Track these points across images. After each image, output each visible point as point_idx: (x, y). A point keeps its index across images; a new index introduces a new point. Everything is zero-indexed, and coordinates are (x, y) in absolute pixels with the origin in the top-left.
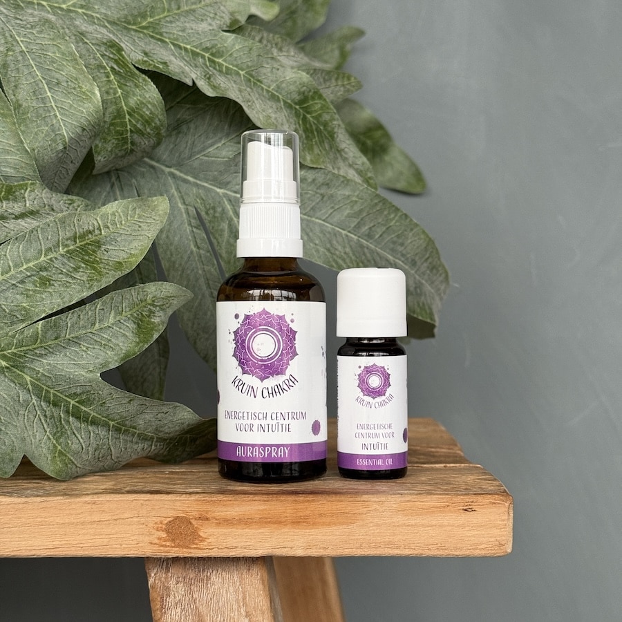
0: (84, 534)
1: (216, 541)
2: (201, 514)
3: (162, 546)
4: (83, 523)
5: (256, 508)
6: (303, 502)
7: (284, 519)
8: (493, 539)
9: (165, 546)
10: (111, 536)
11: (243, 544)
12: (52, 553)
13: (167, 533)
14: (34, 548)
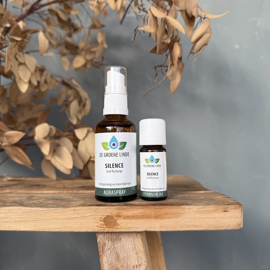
0: (71, 223)
1: (124, 225)
2: (118, 214)
3: (102, 227)
4: (71, 218)
5: (140, 211)
6: (158, 209)
7: (151, 216)
10: (82, 224)
11: (135, 226)
13: (104, 222)
14: (52, 228)
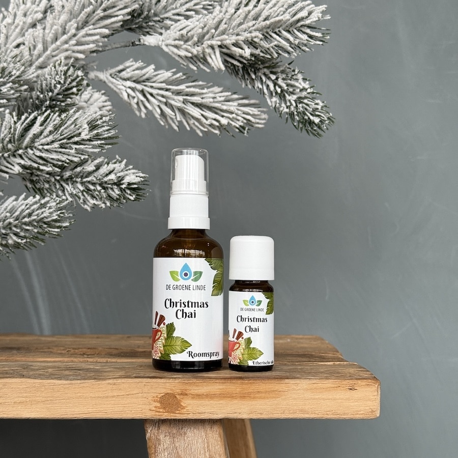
0: (107, 404)
1: (192, 409)
2: (183, 392)
3: (157, 412)
4: (107, 397)
5: (217, 387)
6: (247, 384)
7: (235, 395)
8: (368, 408)
9: (159, 412)
10: (125, 405)
11: (209, 410)
12: (87, 416)
13: (160, 404)
14: (75, 413)
